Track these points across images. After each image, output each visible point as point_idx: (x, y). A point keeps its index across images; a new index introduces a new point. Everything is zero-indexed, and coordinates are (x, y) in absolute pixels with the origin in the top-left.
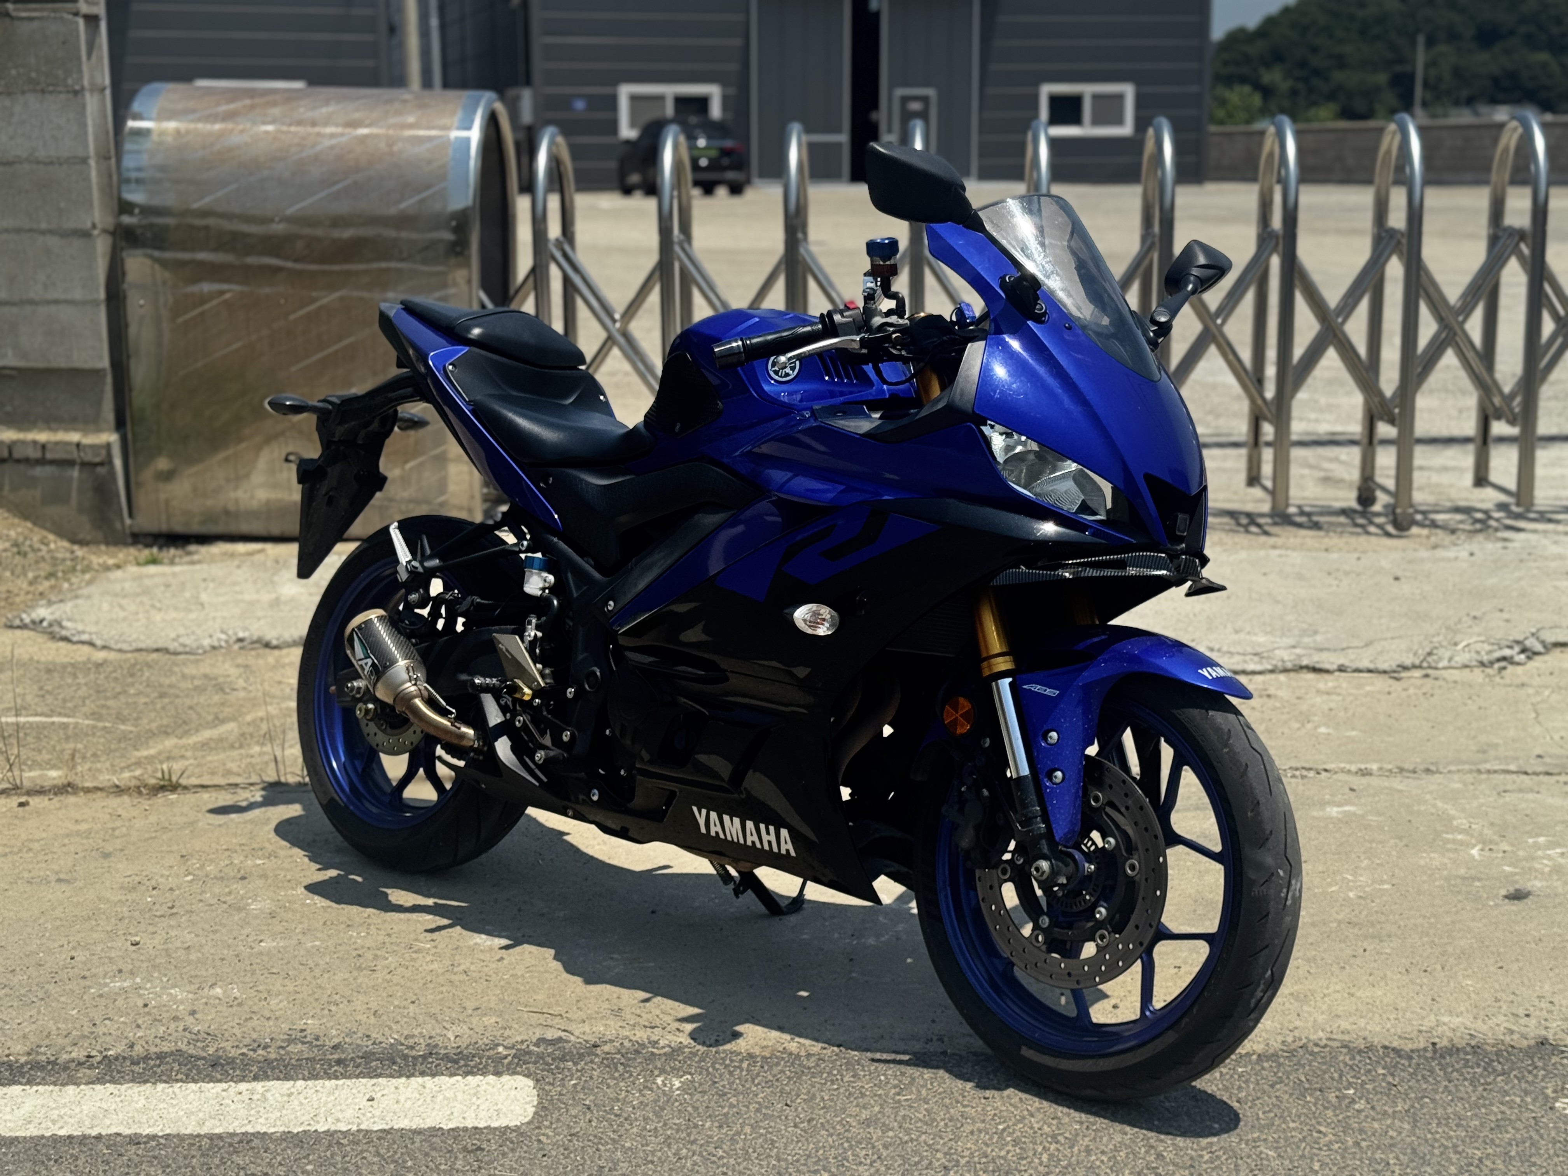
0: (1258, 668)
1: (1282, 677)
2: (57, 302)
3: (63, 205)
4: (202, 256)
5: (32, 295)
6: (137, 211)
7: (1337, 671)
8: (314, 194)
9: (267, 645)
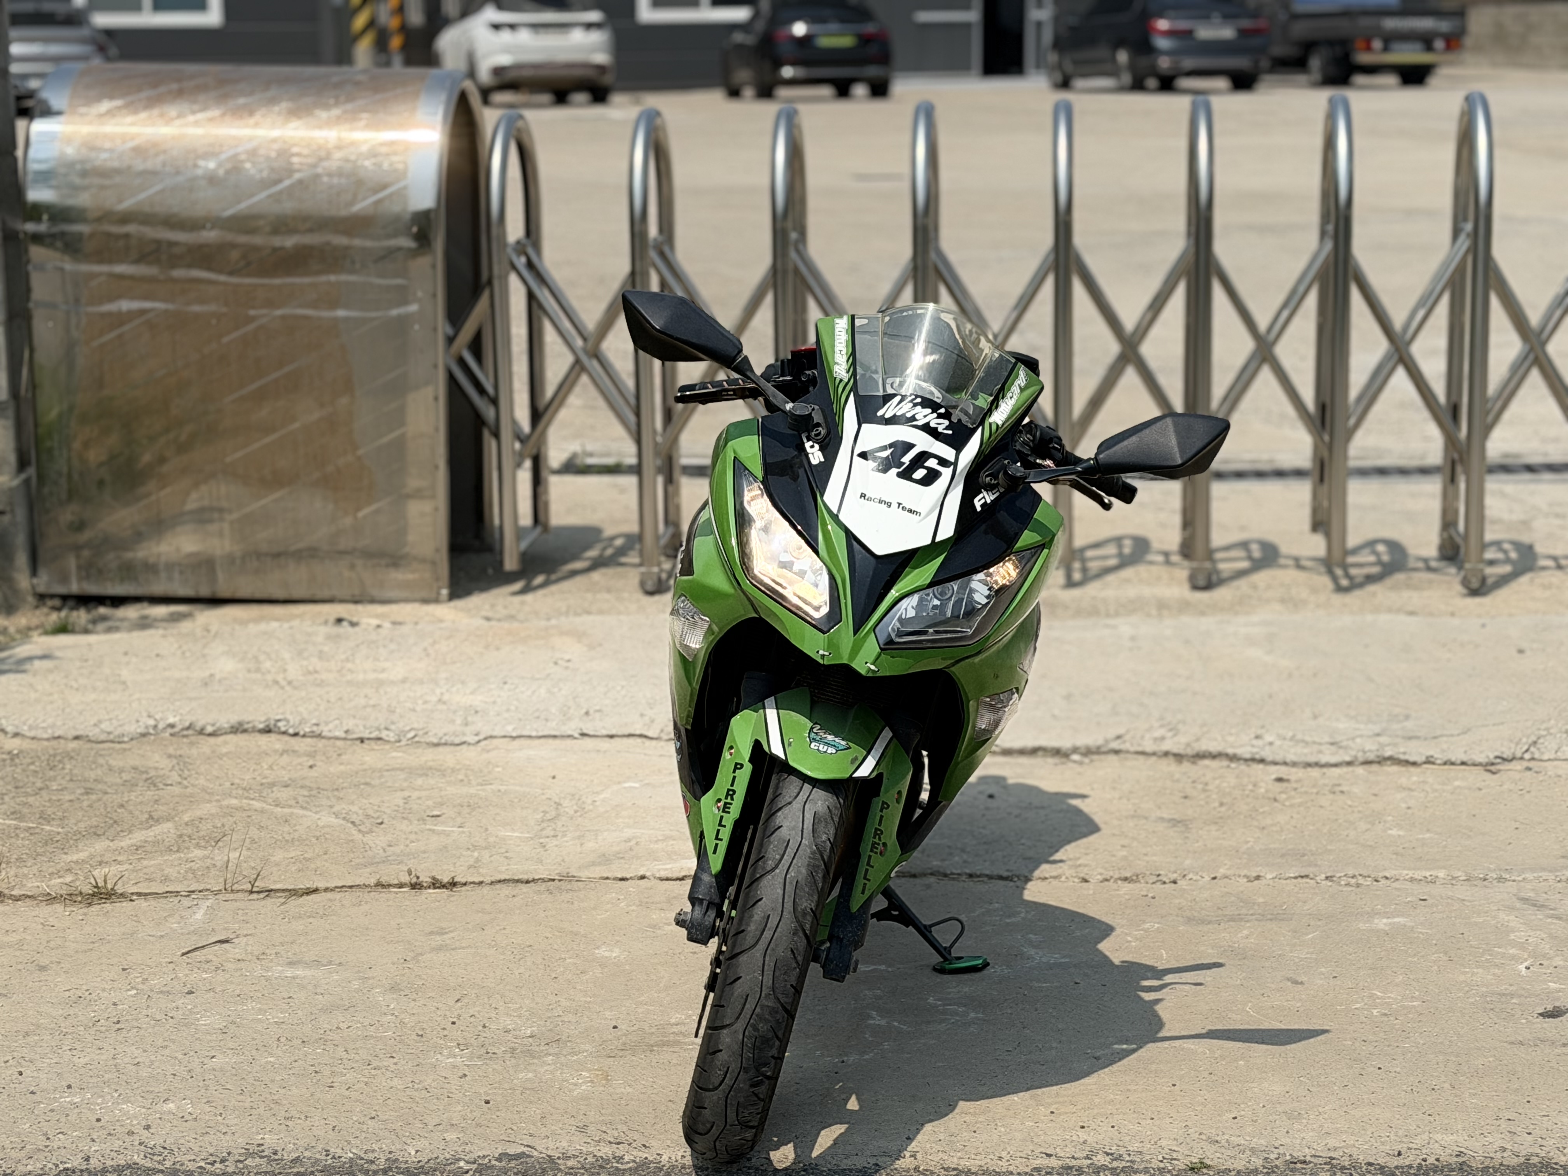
0: (1333, 760)
1: (1360, 770)
6: (45, 217)
7: (1425, 763)
8: (252, 195)
9: (201, 732)
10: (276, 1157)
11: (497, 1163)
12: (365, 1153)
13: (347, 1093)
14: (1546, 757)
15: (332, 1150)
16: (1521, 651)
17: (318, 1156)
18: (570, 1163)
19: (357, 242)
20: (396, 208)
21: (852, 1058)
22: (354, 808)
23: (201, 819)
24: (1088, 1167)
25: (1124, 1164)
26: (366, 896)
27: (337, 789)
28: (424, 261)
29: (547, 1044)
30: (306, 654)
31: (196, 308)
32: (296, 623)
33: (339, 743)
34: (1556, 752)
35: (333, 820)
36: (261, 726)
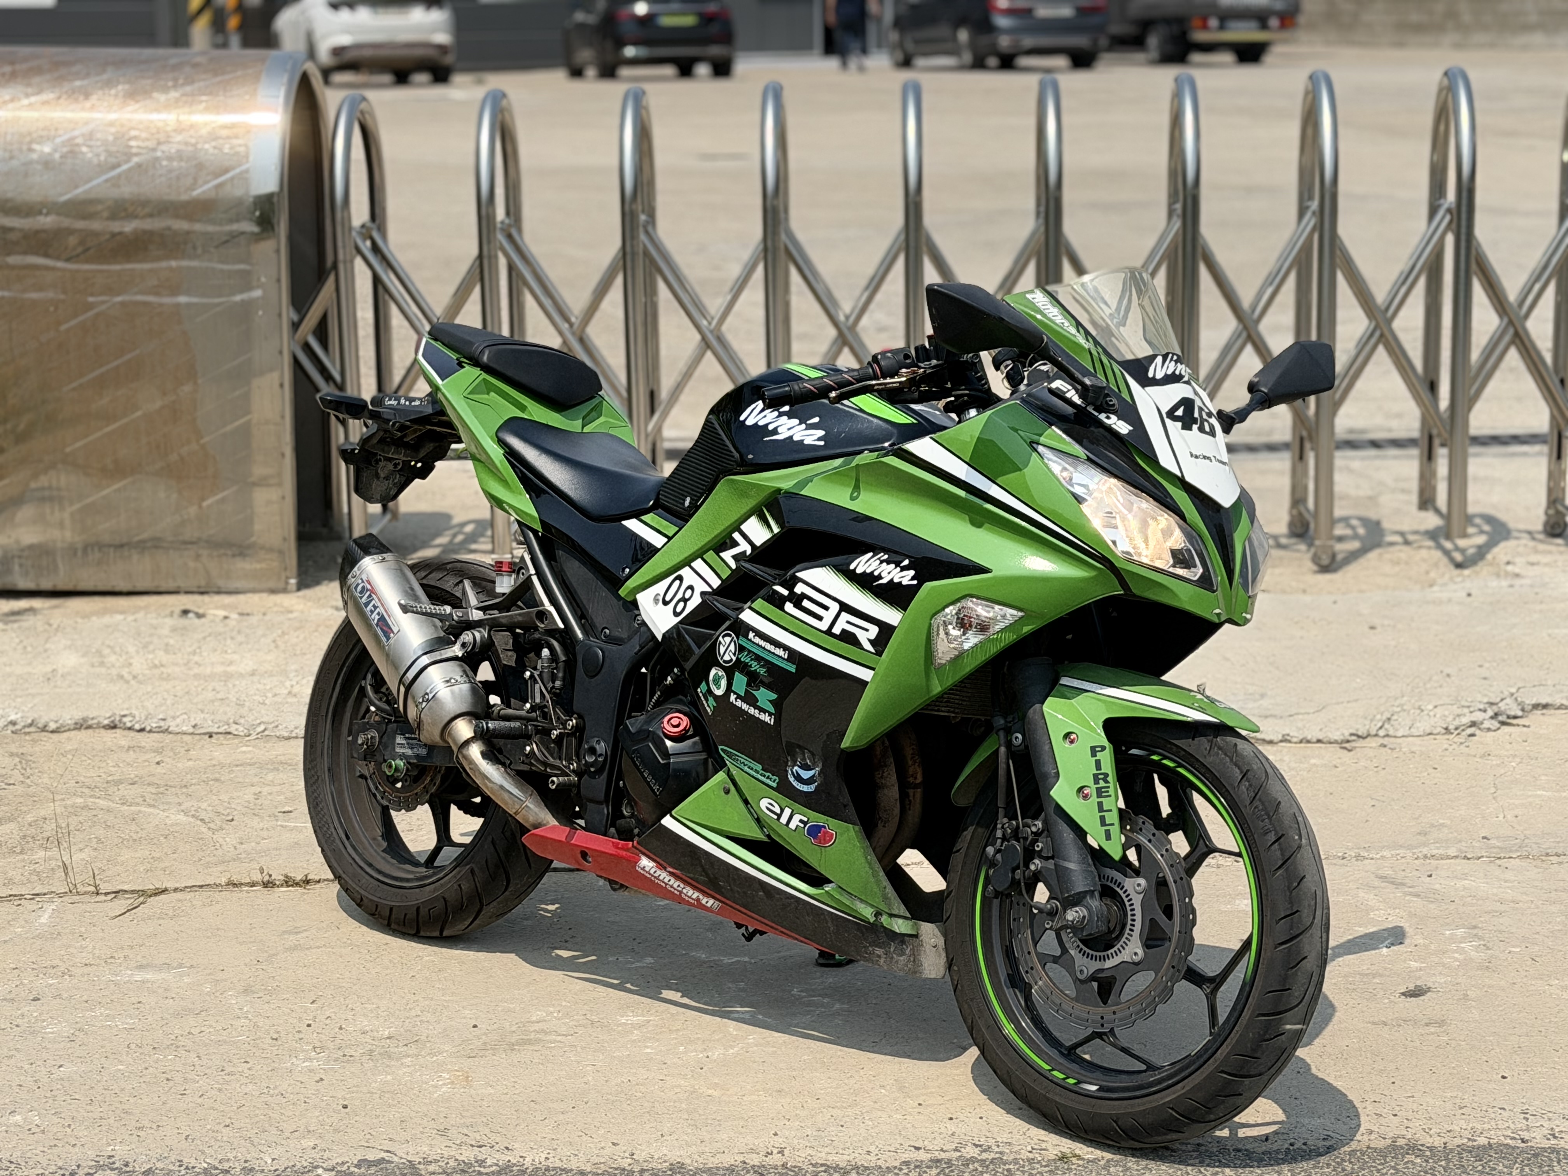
7: (1281, 741)
8: (90, 180)
9: (44, 729)
10: (128, 1169)
11: (356, 1170)
12: (220, 1162)
13: (200, 1100)
14: (1400, 734)
15: (186, 1160)
16: (1372, 628)
17: (171, 1167)
18: (432, 1168)
19: (198, 227)
20: (238, 192)
21: (716, 1054)
22: (204, 805)
23: (46, 819)
24: (957, 1159)
25: (992, 1155)
26: (217, 895)
27: (185, 786)
28: (267, 247)
29: (406, 1045)
30: (151, 647)
31: (34, 295)
32: (140, 615)
33: (187, 738)
34: (1410, 728)
35: (181, 818)
36: (106, 722)
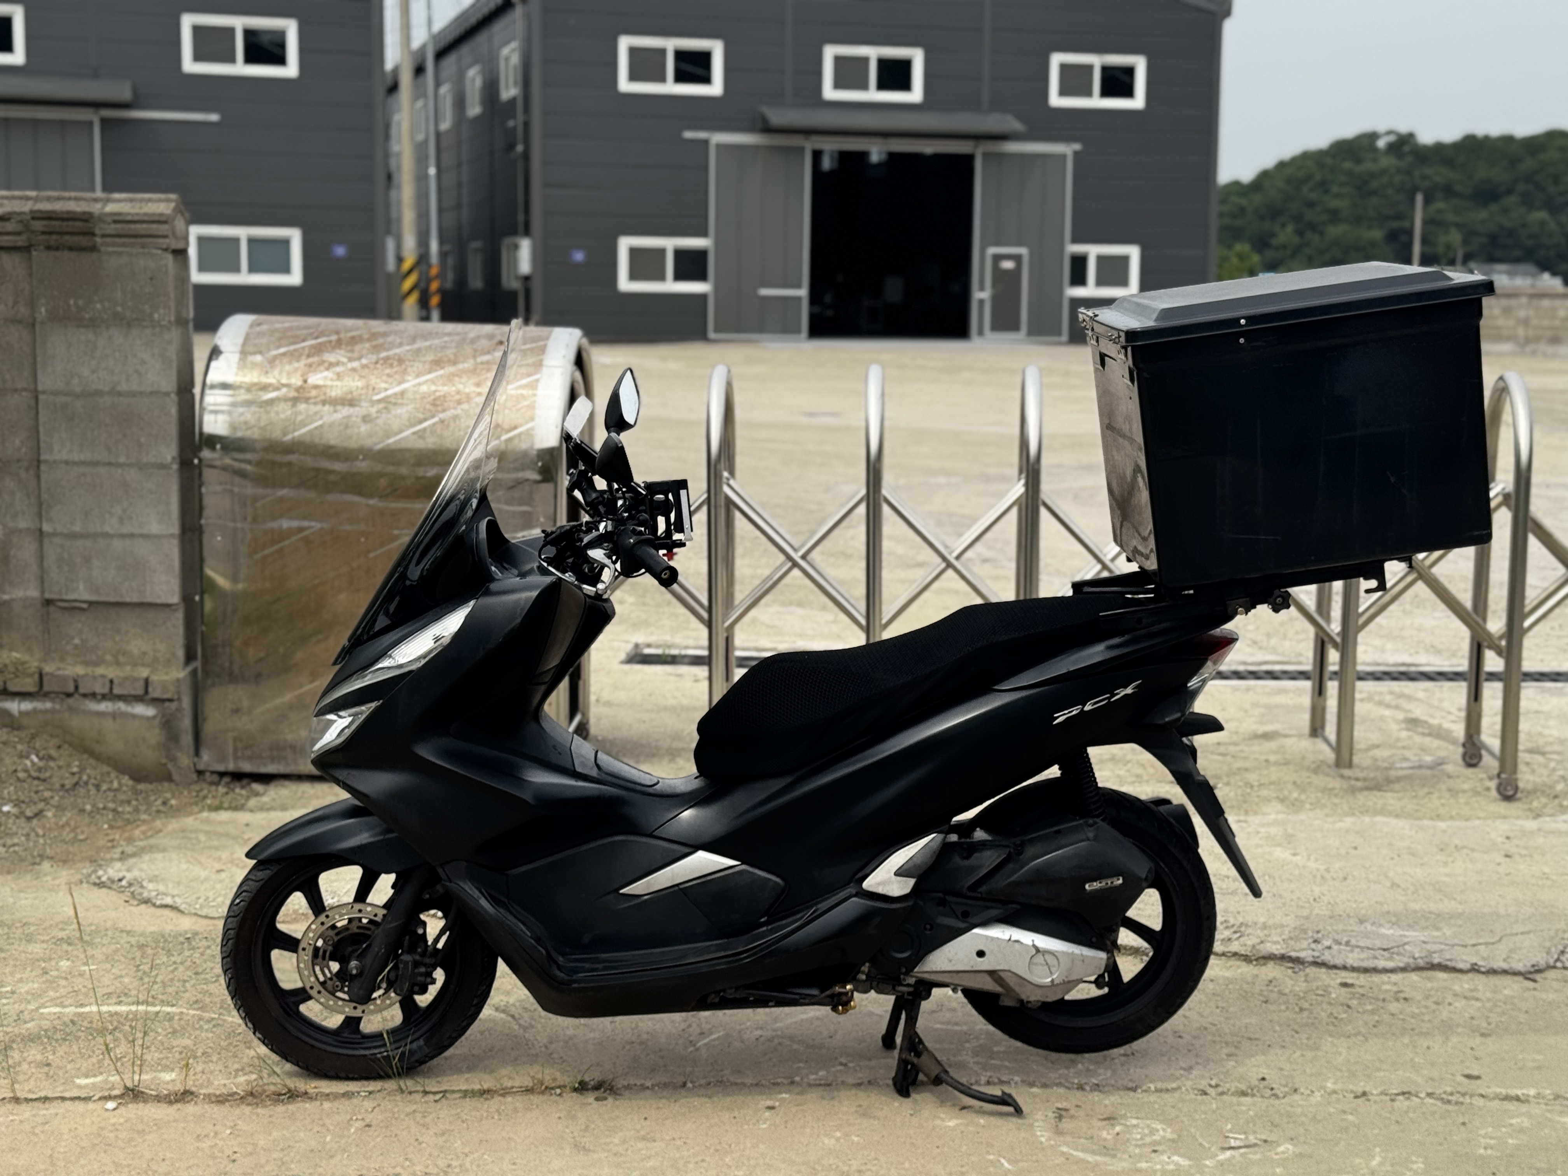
0: (1390, 965)
1: (1414, 977)
2: (132, 536)
3: (143, 440)
4: (283, 492)
5: (107, 529)
6: (218, 446)
7: (1471, 970)
8: (401, 431)
20: (524, 446)
28: (545, 491)
31: (348, 528)
